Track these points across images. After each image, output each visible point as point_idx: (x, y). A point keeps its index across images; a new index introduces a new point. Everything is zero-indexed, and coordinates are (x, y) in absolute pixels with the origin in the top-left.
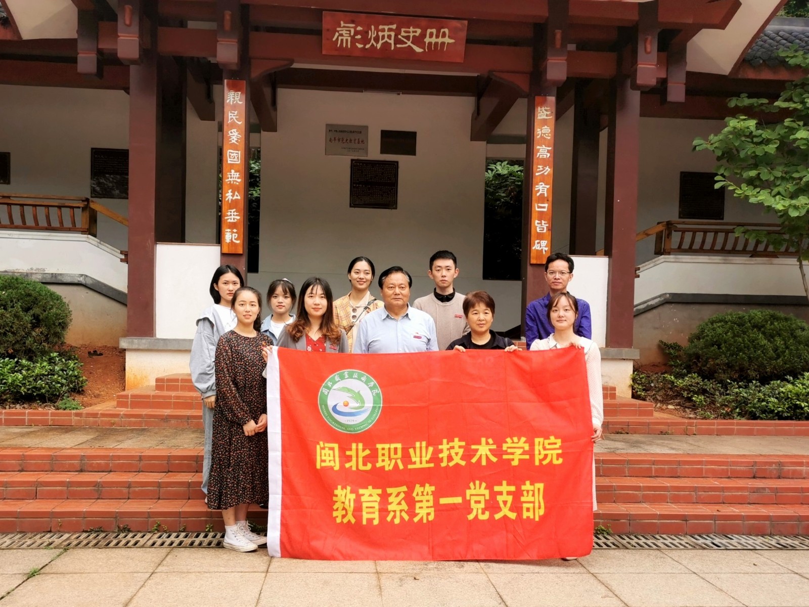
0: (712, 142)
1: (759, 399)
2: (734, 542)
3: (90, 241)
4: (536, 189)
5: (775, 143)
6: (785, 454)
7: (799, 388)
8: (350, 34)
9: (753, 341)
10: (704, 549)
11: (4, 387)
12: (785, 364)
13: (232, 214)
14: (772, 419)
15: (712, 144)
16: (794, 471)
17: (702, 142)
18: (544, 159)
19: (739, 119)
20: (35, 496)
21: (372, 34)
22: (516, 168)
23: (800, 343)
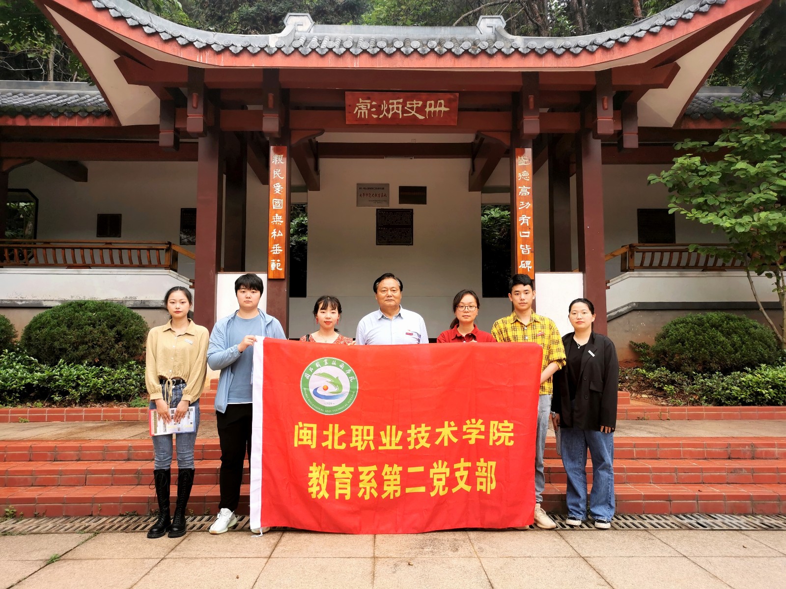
0: (663, 177)
1: (723, 388)
2: (719, 521)
3: (171, 274)
4: (520, 220)
5: (718, 175)
6: (756, 436)
7: (758, 377)
8: (367, 107)
9: (713, 338)
10: (690, 529)
11: (87, 389)
12: (743, 357)
13: (276, 247)
14: (736, 405)
15: (664, 178)
16: (767, 452)
17: (655, 177)
18: (524, 196)
19: (686, 156)
20: (84, 483)
21: (384, 107)
22: (507, 213)
23: (755, 339)
